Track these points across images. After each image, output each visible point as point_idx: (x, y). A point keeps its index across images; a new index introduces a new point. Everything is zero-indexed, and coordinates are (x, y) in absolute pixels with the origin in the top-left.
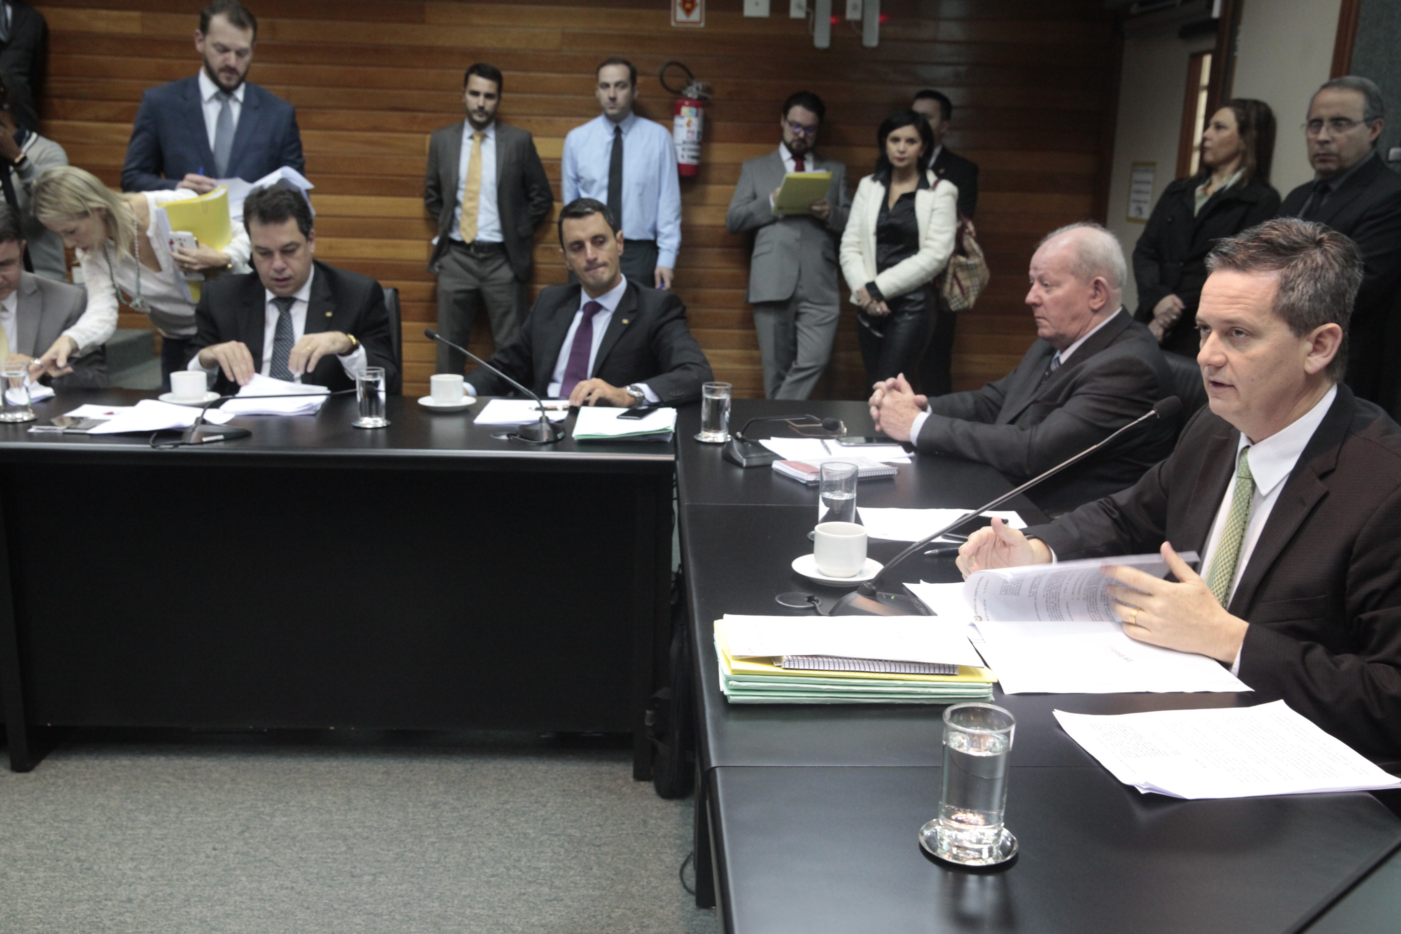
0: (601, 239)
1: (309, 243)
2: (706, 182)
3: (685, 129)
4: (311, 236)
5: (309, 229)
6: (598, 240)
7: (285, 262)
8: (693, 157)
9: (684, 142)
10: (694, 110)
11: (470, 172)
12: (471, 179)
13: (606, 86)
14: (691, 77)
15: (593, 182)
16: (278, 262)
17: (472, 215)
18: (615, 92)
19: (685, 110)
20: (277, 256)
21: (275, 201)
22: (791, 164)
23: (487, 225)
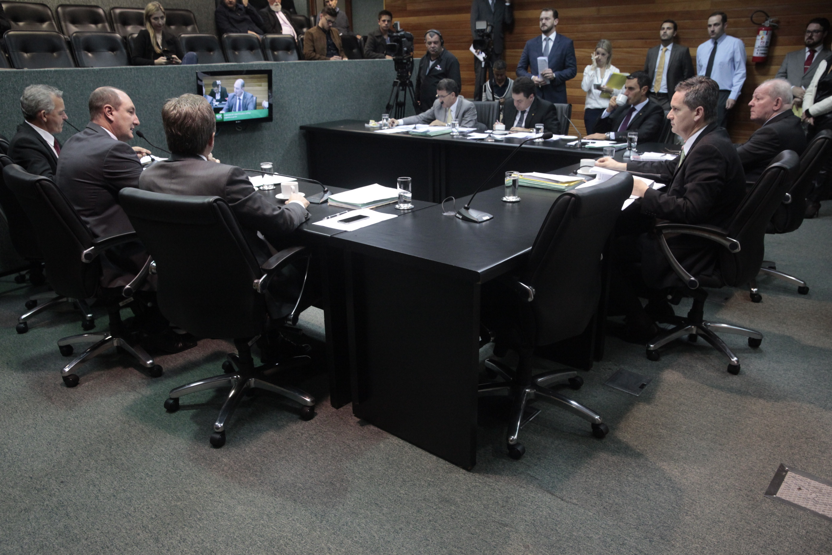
2: (771, 65)
3: (760, 41)
8: (762, 54)
9: (759, 47)
10: (766, 32)
11: (659, 64)
13: (710, 26)
14: (767, 16)
17: (659, 82)
18: (713, 28)
19: (761, 32)
22: (808, 54)
23: (663, 86)
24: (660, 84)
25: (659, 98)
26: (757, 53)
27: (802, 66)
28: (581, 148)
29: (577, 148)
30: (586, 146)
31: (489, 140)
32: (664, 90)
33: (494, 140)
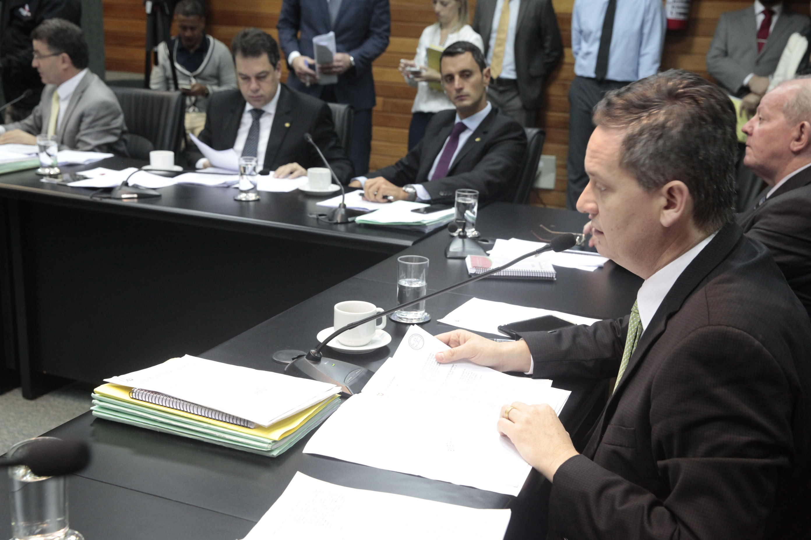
0: (467, 73)
1: (276, 71)
4: (278, 66)
5: (276, 61)
6: (465, 74)
7: (259, 85)
8: (681, 14)
9: (674, 2)
12: (500, 30)
15: (590, 33)
16: (254, 85)
17: (499, 57)
20: (253, 80)
21: (253, 41)
22: (761, 18)
23: (507, 65)
24: (501, 62)
25: (501, 88)
26: (672, 13)
27: (754, 41)
28: (345, 222)
29: (337, 223)
30: (359, 219)
31: (124, 196)
32: (508, 73)
33: (135, 196)
